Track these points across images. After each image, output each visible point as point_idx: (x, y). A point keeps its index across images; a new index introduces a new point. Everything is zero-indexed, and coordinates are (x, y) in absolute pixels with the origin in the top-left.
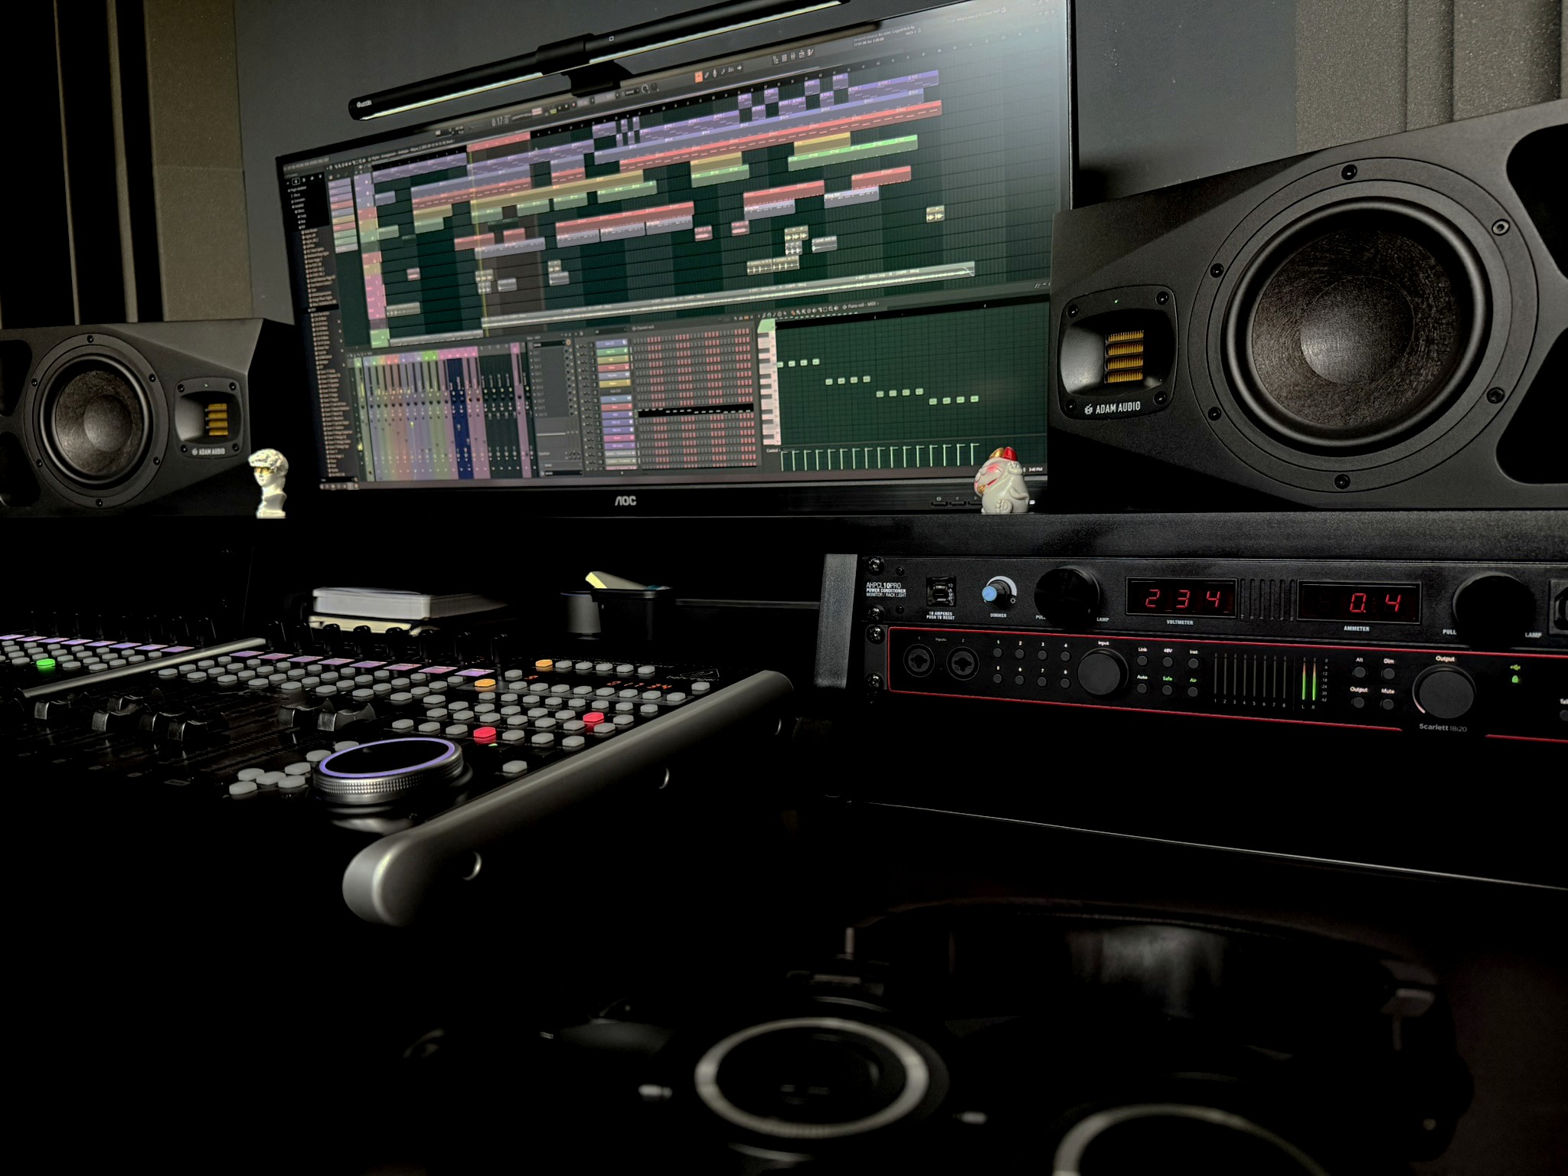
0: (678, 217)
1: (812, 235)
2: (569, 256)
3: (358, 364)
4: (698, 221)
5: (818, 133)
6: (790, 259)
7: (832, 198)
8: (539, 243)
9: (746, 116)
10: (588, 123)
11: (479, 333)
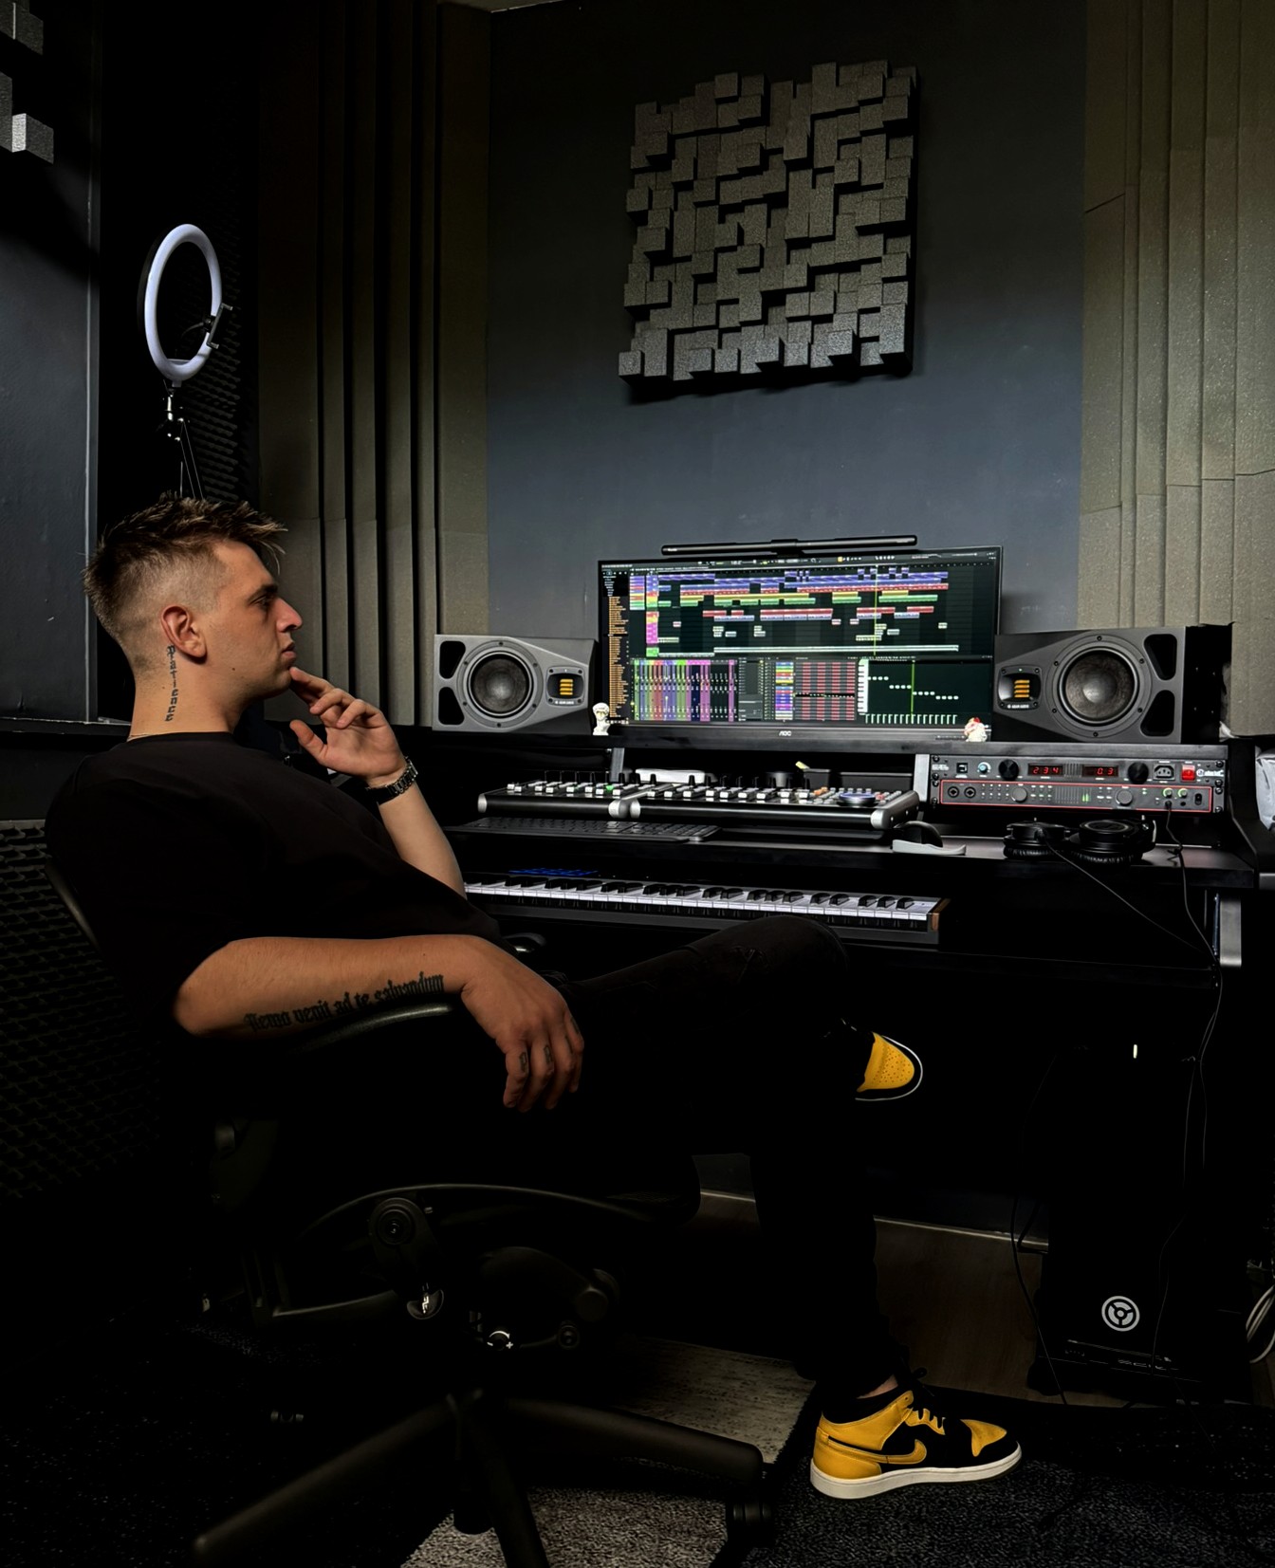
0: (825, 614)
1: (888, 627)
2: (765, 625)
3: (637, 663)
4: (833, 617)
5: (894, 589)
6: (877, 636)
7: (898, 615)
8: (751, 618)
9: (861, 577)
10: (783, 570)
11: (712, 654)
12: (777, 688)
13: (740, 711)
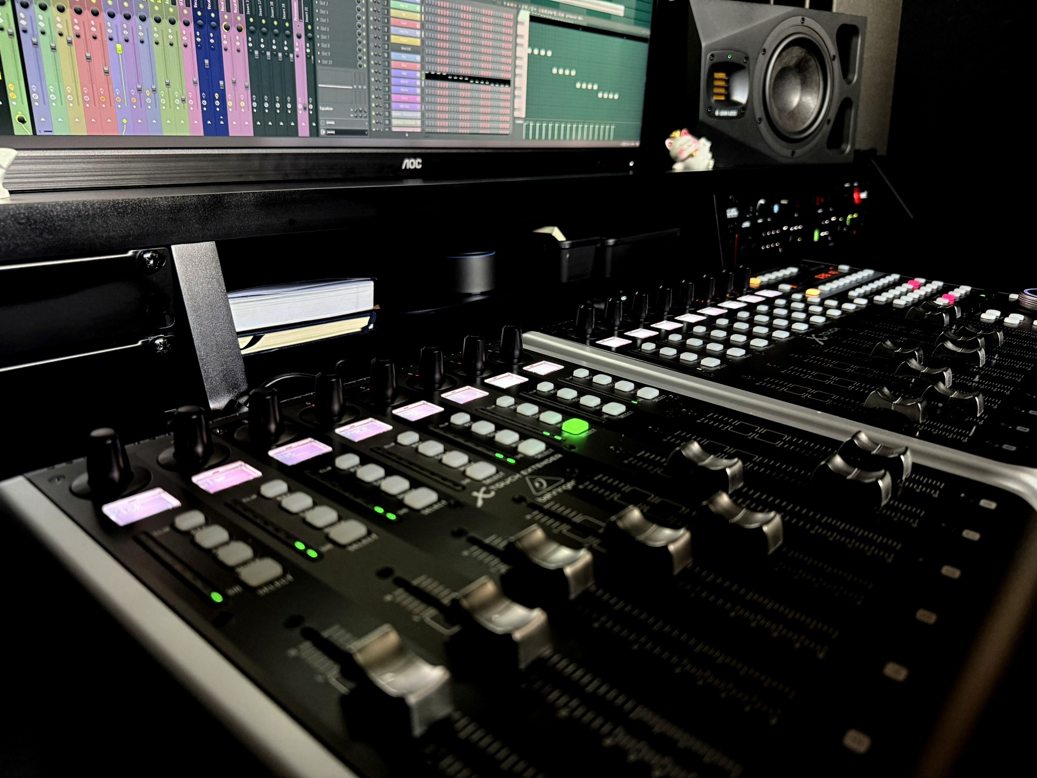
12: (394, 55)
13: (321, 108)
